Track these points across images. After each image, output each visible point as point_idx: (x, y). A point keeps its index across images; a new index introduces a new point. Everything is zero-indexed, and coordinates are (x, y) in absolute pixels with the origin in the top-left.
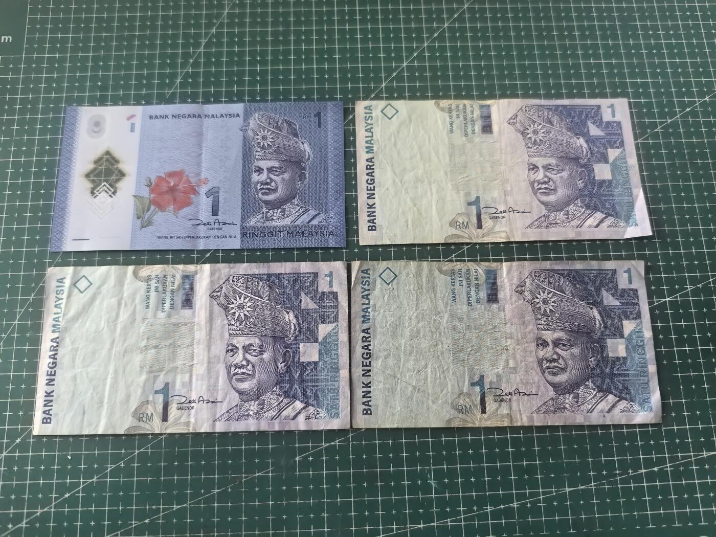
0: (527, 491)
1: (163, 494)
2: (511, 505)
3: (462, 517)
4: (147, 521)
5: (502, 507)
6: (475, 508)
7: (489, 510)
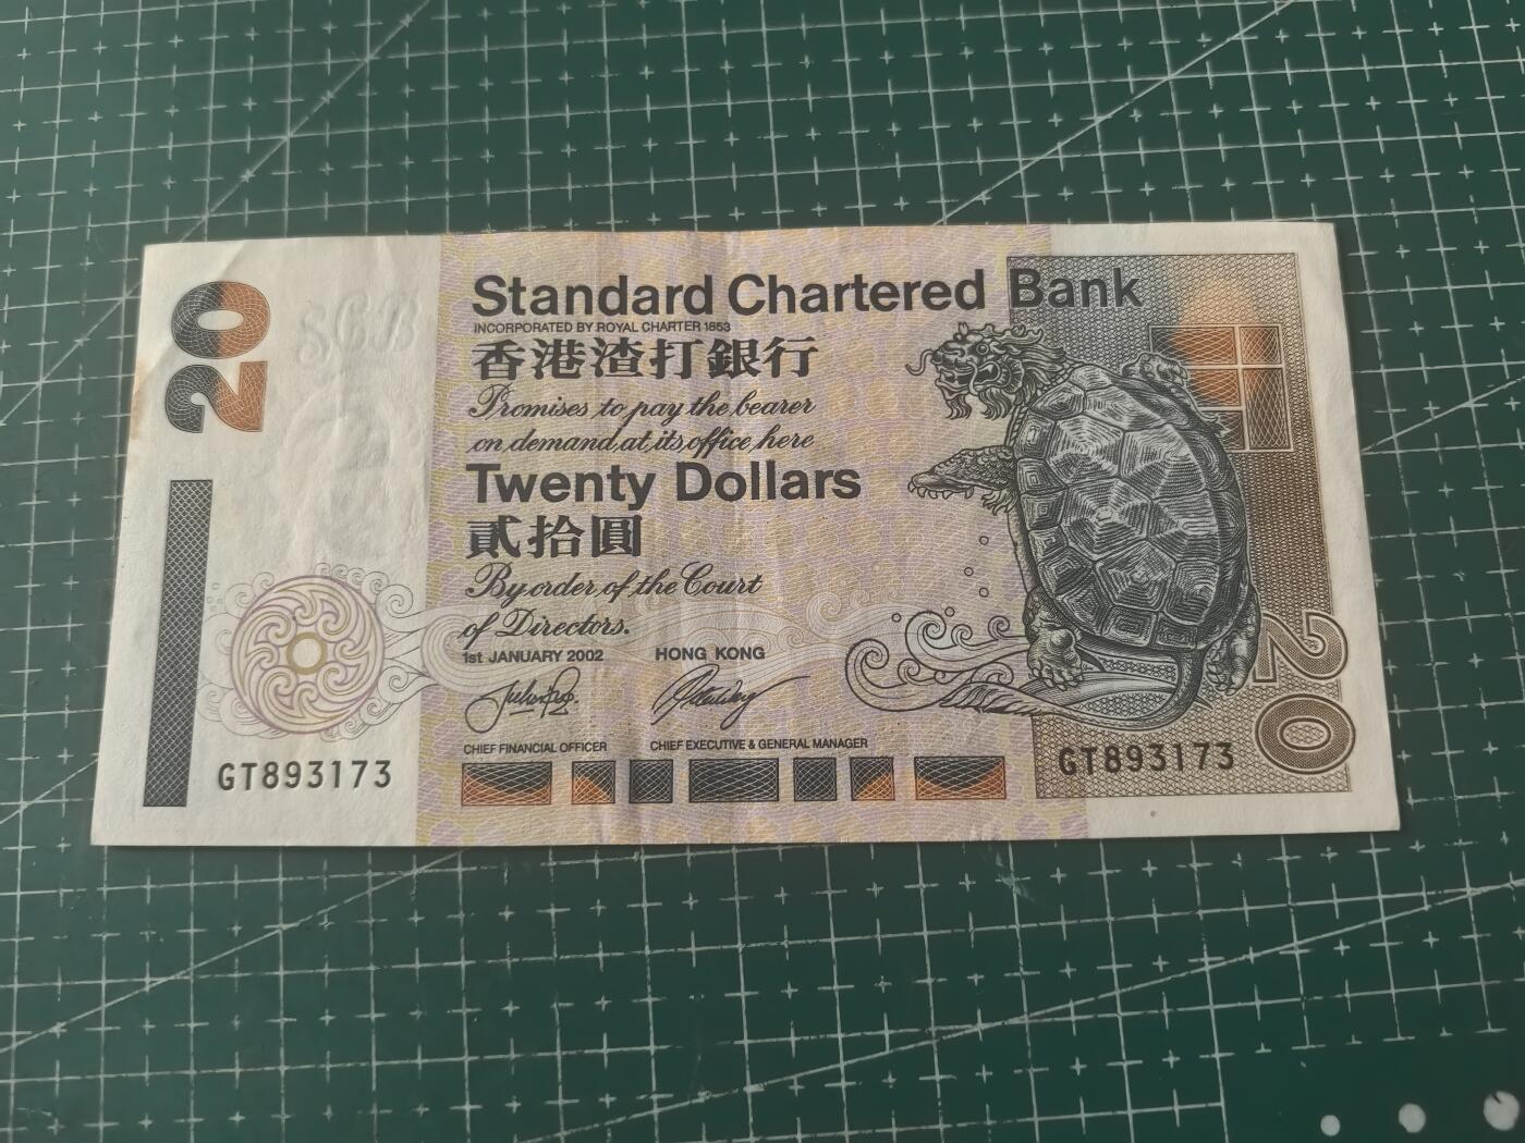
0: (1336, 901)
1: (108, 938)
2: (1281, 950)
3: (1117, 993)
4: (57, 1029)
5: (1252, 956)
6: (1160, 963)
7: (1207, 968)
